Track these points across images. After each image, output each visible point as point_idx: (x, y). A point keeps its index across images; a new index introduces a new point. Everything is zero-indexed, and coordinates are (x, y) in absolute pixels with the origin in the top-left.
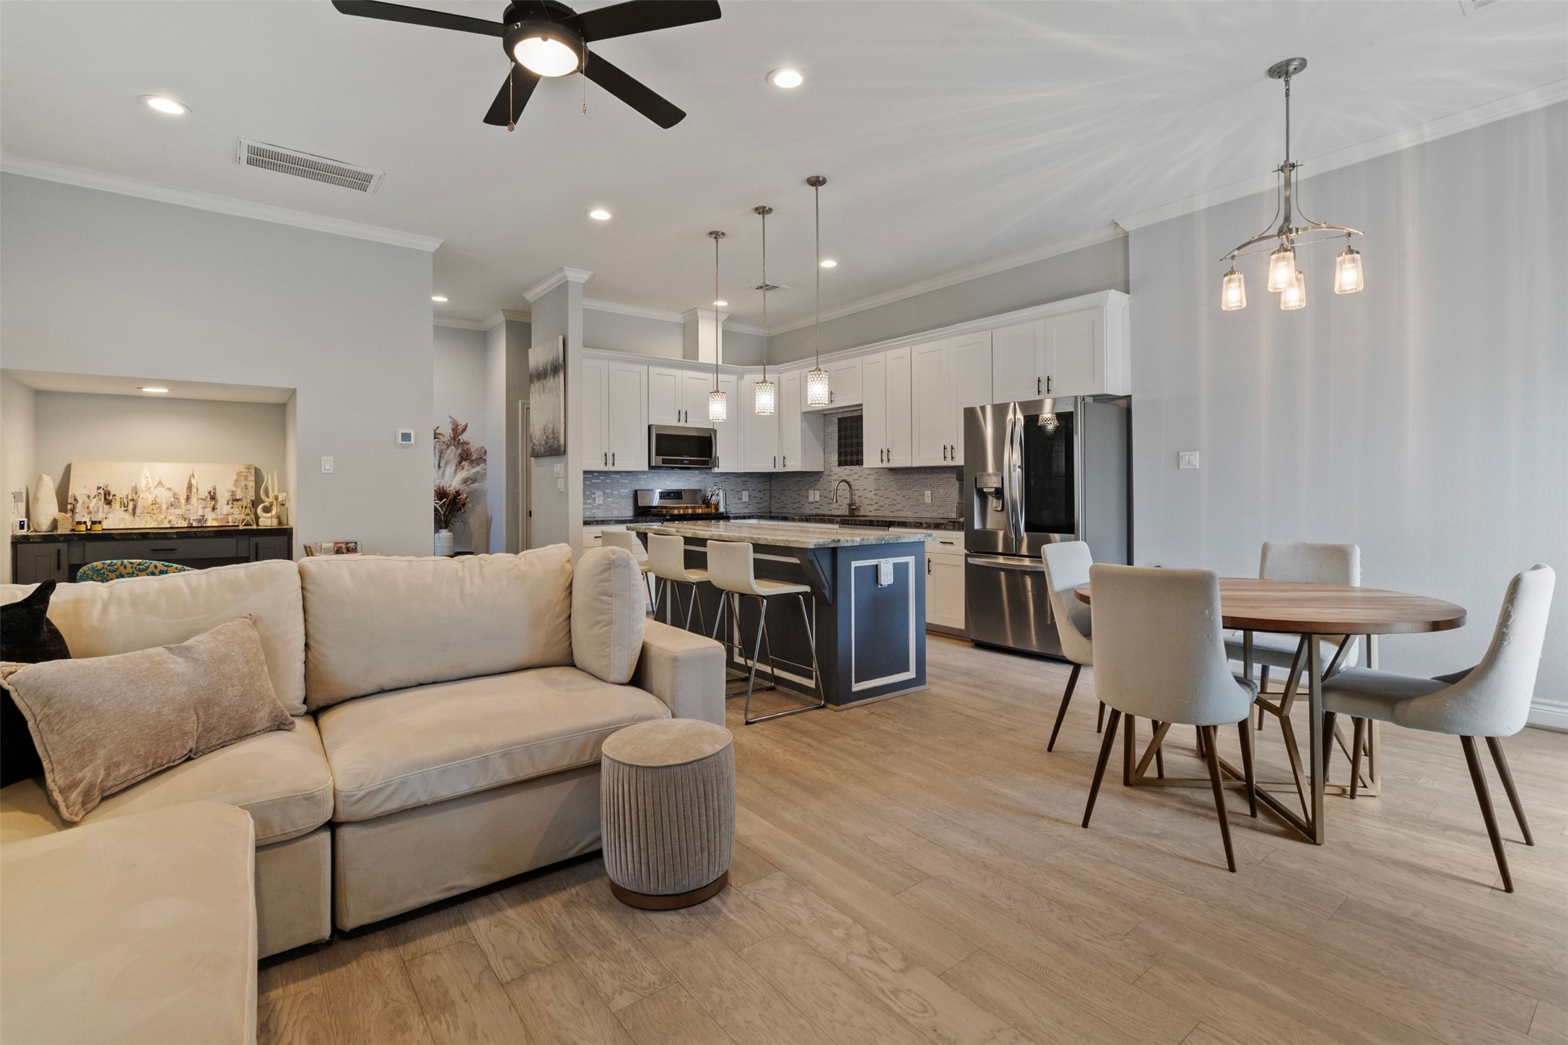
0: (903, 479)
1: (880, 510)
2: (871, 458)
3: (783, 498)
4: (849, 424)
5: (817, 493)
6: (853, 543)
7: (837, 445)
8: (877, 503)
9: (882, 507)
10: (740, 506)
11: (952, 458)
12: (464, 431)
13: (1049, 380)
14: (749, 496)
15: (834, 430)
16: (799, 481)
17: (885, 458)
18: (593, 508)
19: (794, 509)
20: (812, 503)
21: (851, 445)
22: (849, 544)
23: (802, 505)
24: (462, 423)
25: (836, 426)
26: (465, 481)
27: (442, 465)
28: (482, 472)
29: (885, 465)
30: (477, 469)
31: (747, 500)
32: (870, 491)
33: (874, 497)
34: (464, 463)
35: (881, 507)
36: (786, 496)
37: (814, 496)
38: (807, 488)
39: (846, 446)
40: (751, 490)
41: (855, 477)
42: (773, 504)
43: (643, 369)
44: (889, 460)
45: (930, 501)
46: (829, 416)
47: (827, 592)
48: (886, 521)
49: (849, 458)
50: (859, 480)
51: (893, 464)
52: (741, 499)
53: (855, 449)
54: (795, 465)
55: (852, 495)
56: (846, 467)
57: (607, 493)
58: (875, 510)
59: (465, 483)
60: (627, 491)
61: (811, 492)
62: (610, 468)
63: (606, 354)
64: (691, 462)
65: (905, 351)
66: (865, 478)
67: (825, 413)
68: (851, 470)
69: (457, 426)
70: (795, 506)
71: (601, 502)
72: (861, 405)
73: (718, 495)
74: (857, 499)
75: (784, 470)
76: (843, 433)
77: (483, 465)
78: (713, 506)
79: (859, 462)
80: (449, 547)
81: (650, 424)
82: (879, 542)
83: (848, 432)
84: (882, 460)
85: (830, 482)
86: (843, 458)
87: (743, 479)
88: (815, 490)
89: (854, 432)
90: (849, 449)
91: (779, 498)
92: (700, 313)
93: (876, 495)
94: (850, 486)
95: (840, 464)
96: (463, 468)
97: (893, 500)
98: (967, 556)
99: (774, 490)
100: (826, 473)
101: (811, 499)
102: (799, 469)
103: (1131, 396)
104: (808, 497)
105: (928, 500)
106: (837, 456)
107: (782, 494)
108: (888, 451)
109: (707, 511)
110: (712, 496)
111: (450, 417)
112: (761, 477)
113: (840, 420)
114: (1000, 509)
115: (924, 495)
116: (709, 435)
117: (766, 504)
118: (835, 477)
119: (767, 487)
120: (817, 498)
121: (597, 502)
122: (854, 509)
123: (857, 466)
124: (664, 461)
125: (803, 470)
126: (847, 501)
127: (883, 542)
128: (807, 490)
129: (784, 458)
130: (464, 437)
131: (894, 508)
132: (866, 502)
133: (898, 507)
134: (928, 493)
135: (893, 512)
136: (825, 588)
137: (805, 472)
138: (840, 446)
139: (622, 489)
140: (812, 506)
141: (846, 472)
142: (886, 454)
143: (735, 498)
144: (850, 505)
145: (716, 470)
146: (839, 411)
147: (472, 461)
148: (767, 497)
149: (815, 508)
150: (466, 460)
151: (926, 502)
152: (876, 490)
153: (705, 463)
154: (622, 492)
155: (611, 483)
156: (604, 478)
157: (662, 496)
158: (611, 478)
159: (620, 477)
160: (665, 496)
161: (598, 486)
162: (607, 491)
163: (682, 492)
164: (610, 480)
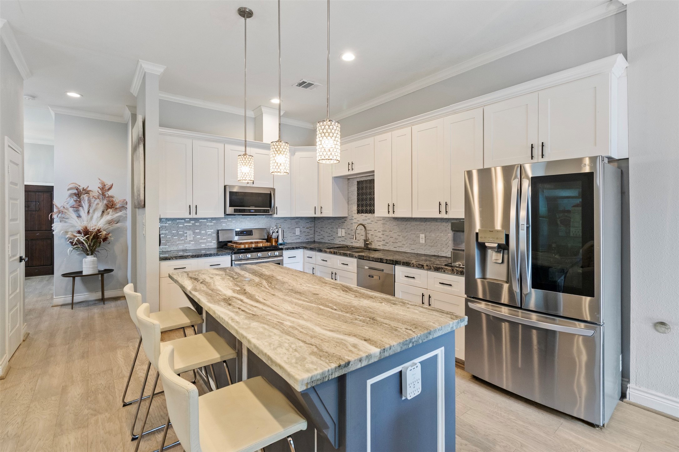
0: (403, 224)
1: (386, 245)
2: (381, 210)
3: (322, 233)
4: (364, 185)
5: (343, 230)
7: (356, 199)
8: (384, 240)
9: (388, 243)
10: (294, 238)
11: (446, 212)
12: (109, 189)
13: (543, 146)
14: (300, 231)
15: (354, 189)
16: (332, 222)
17: (391, 210)
18: (185, 243)
19: (329, 240)
20: (340, 237)
21: (366, 200)
23: (334, 238)
24: (108, 183)
25: (356, 186)
26: (110, 222)
27: (91, 211)
28: (124, 216)
29: (391, 215)
30: (120, 214)
31: (299, 234)
32: (379, 232)
33: (382, 236)
34: (109, 210)
35: (386, 243)
36: (324, 231)
37: (341, 232)
38: (337, 227)
39: (362, 200)
40: (301, 227)
41: (369, 221)
42: (316, 236)
43: (221, 146)
44: (394, 212)
45: (424, 242)
46: (351, 180)
47: (330, 434)
48: (393, 261)
49: (364, 208)
50: (371, 223)
51: (397, 215)
52: (295, 233)
53: (368, 202)
54: (328, 212)
55: (366, 234)
56: (363, 214)
57: (197, 233)
58: (383, 245)
59: (109, 224)
60: (213, 230)
61: (339, 230)
62: (194, 216)
63: (191, 134)
64: (256, 211)
65: (407, 130)
66: (376, 222)
67: (349, 178)
68: (366, 217)
69: (105, 185)
70: (330, 238)
71: (192, 239)
72: (373, 172)
73: (277, 232)
74: (369, 236)
75: (321, 216)
76: (360, 191)
77: (125, 211)
78: (274, 240)
79: (372, 211)
80: (93, 268)
81: (225, 184)
82: (405, 347)
83: (364, 191)
84: (389, 212)
85: (352, 224)
86: (360, 208)
87: (297, 220)
88: (342, 229)
89: (368, 191)
90: (364, 202)
91: (320, 233)
92: (264, 109)
93: (383, 234)
94: (365, 227)
95: (358, 212)
96: (109, 213)
97: (395, 239)
98: (467, 301)
99: (317, 227)
100: (349, 218)
101: (339, 235)
102: (331, 215)
103: (628, 159)
104: (337, 233)
105: (422, 241)
106: (356, 206)
107: (321, 230)
108: (394, 205)
109: (268, 244)
110: (273, 232)
111: (99, 179)
112: (308, 219)
113: (358, 183)
114: (500, 261)
115: (419, 237)
116: (270, 193)
117: (312, 236)
118: (355, 221)
119: (313, 225)
120: (344, 234)
121: (188, 239)
122: (368, 244)
123: (370, 214)
124: (235, 211)
125: (334, 216)
126: (363, 238)
128: (337, 228)
129: (321, 208)
130: (110, 193)
131: (396, 245)
132: (376, 239)
133: (400, 244)
134: (422, 236)
135: (396, 248)
136: (327, 427)
137: (335, 217)
138: (358, 200)
139: (208, 229)
140: (340, 239)
141: (363, 218)
142: (392, 207)
143: (291, 233)
144: (365, 241)
145: (275, 216)
146: (358, 176)
147: (116, 209)
148: (312, 232)
149: (342, 241)
150: (111, 208)
151: (421, 242)
152: (383, 231)
153: (267, 211)
154: (209, 232)
155: (200, 226)
156: (194, 222)
157: (238, 234)
158: (196, 223)
159: (204, 222)
160: (240, 234)
161: (189, 228)
162: (196, 231)
163: (252, 230)
164: (196, 224)
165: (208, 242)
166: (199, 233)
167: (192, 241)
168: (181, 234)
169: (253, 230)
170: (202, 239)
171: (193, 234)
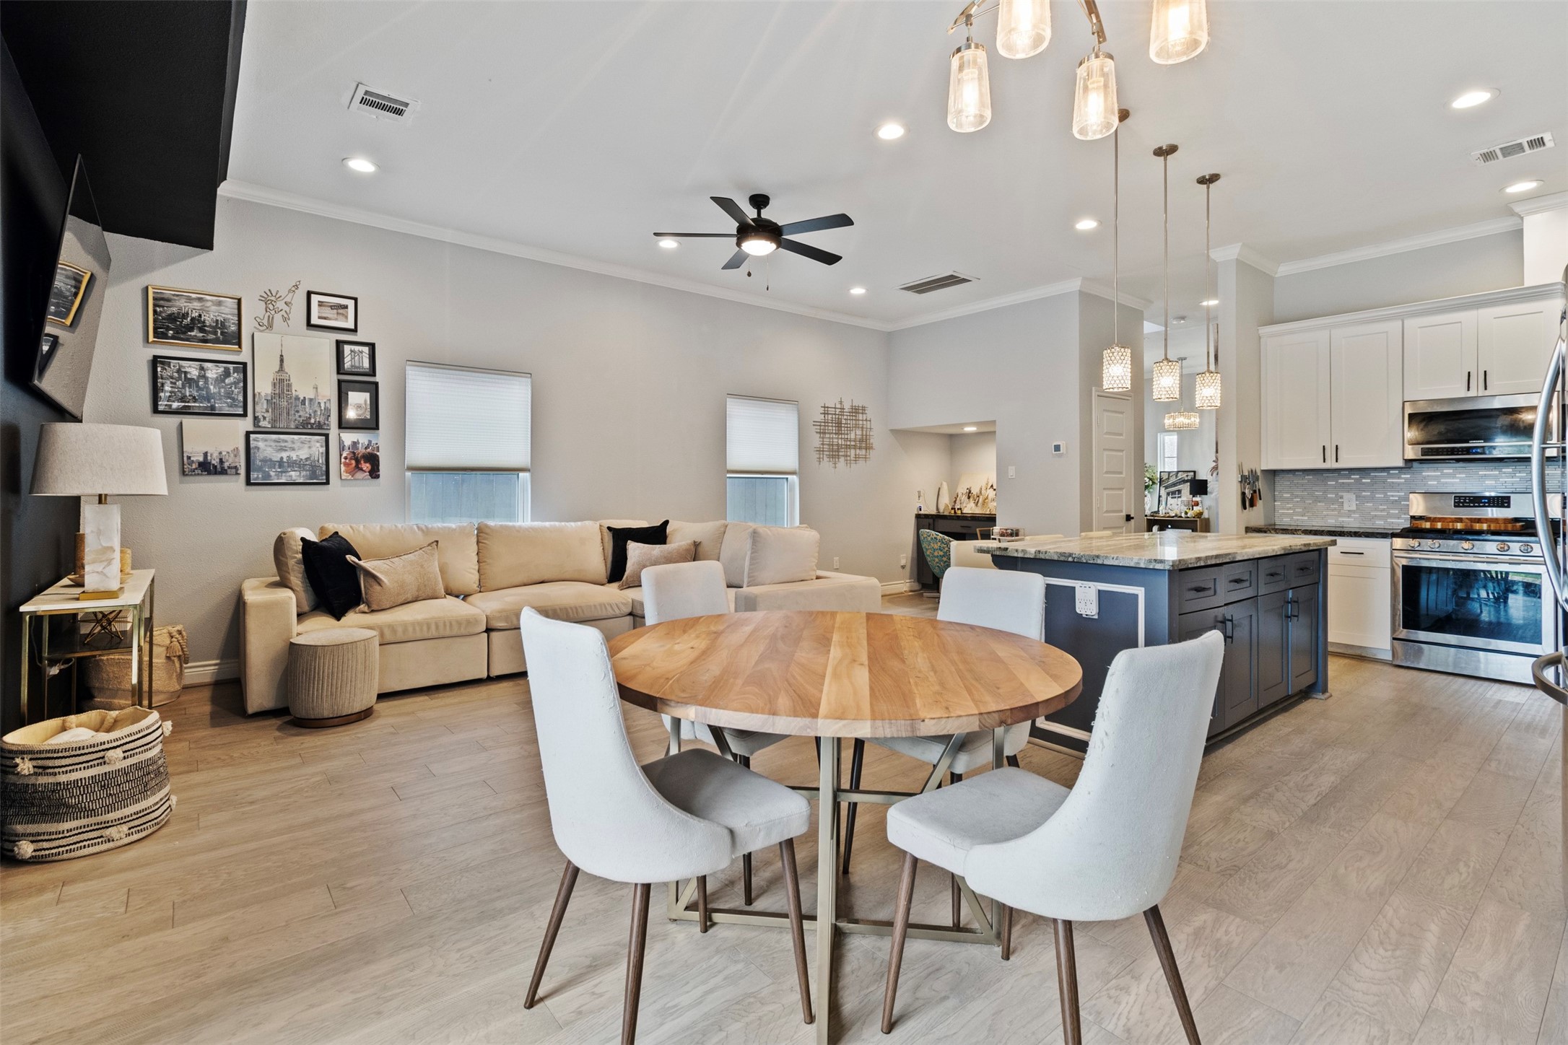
6: (1024, 554)
18: (1340, 514)
22: (1020, 555)
43: (1394, 326)
57: (1365, 497)
62: (1331, 464)
71: (1354, 508)
81: (1405, 400)
82: (1062, 559)
121: (1346, 507)
127: (1070, 559)
154: (1393, 496)
155: (1371, 484)
156: (1358, 477)
157: (1462, 503)
158: (1364, 478)
159: (1381, 476)
160: (1467, 503)
161: (1348, 488)
162: (1364, 494)
163: (1509, 497)
164: (1364, 481)
165: (1390, 516)
166: (1372, 499)
167: (1354, 512)
168: (1331, 498)
169: (1511, 495)
170: (1376, 510)
171: (1357, 500)
